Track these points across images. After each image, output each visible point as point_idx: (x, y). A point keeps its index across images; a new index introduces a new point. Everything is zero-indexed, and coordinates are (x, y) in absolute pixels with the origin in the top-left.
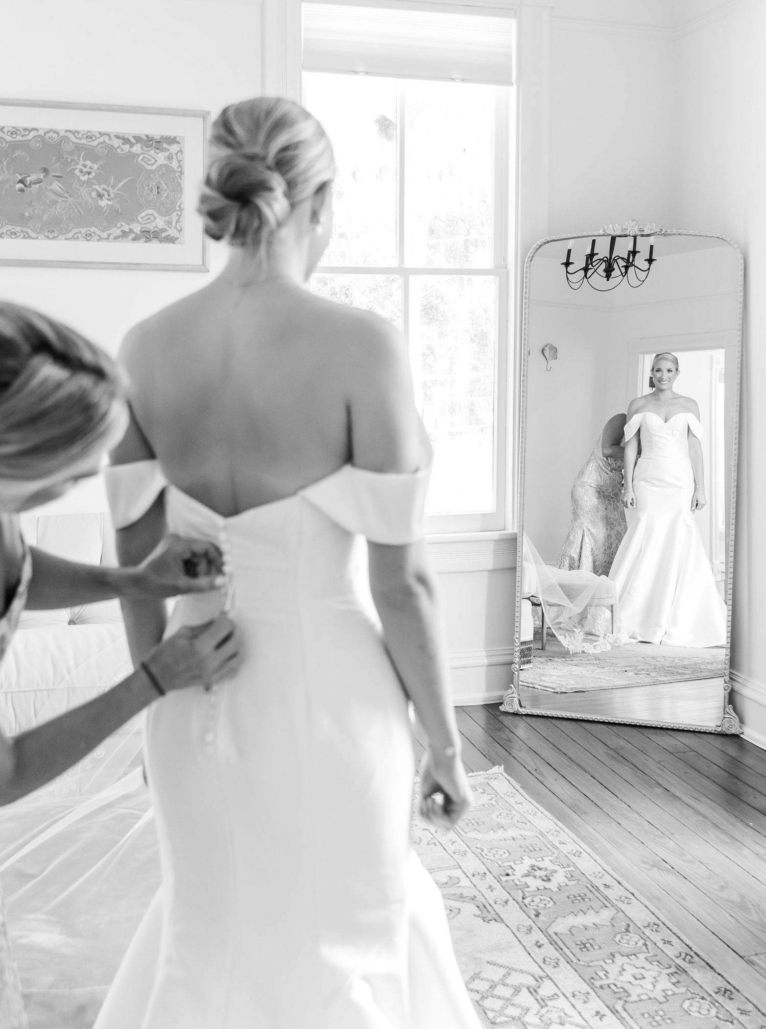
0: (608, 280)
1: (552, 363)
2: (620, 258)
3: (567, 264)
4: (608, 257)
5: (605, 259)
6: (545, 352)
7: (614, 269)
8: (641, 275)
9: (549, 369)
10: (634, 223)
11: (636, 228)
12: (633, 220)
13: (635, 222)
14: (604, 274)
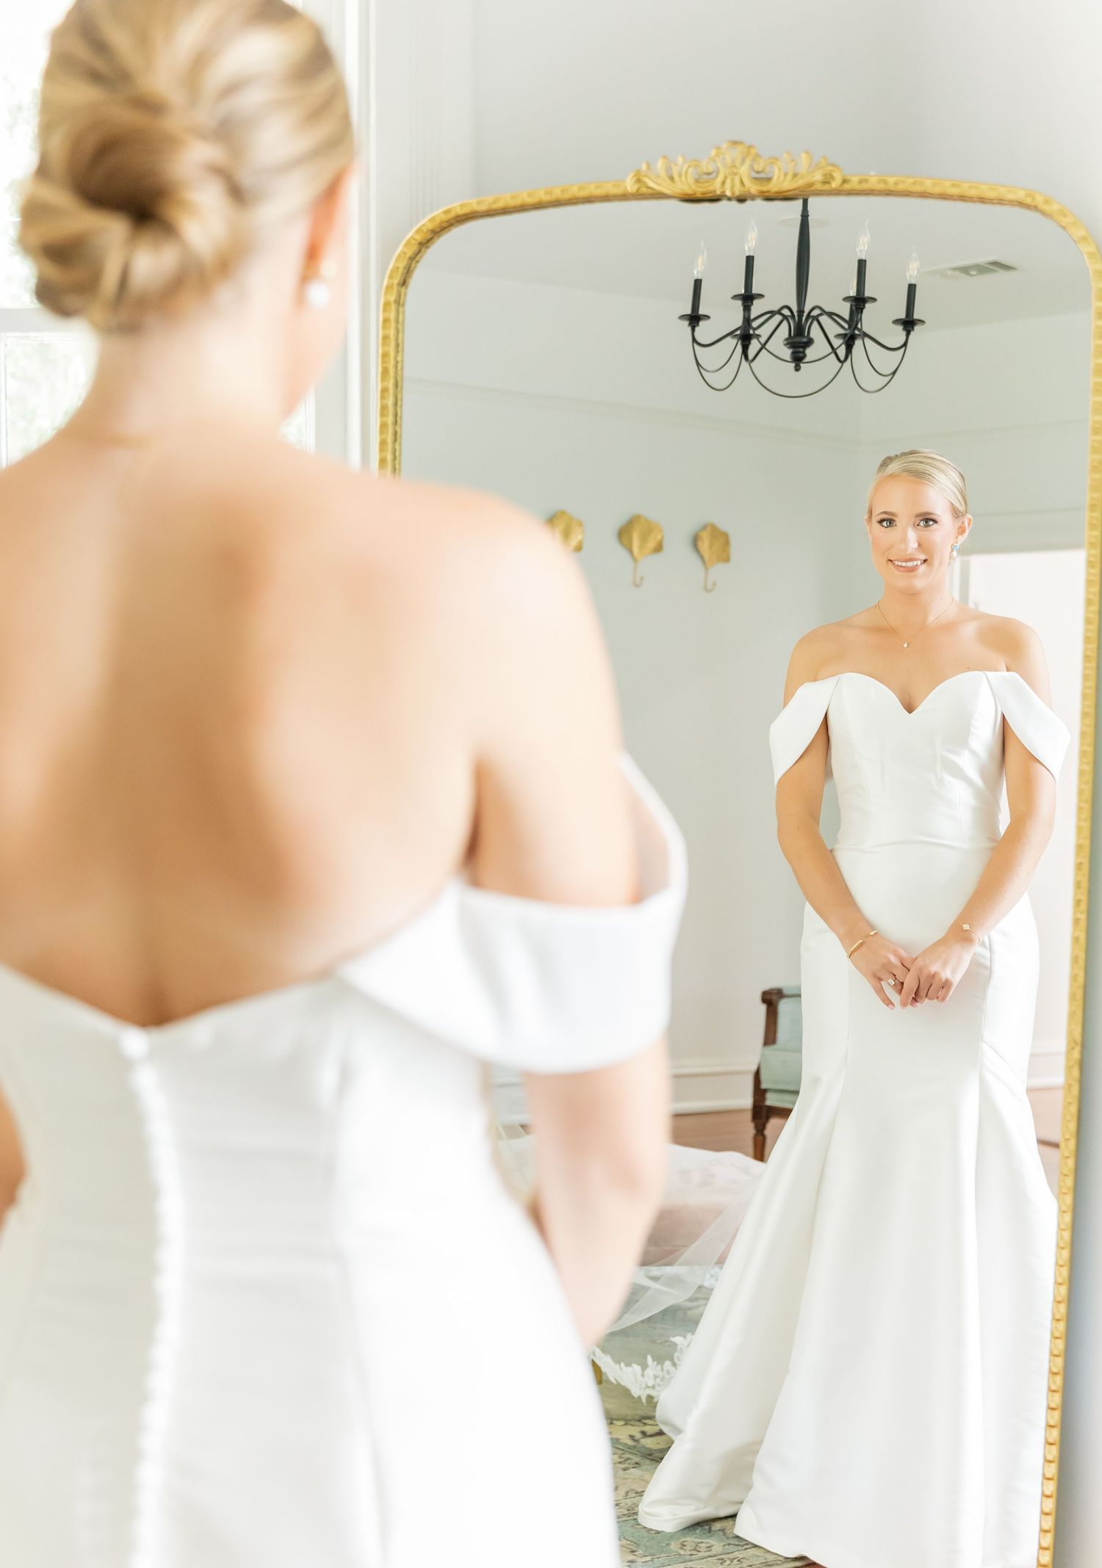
0: (797, 369)
1: (718, 571)
2: (823, 312)
3: (694, 319)
4: (795, 309)
5: (786, 312)
6: (700, 544)
7: (810, 342)
8: (886, 361)
9: (710, 586)
10: (737, 153)
11: (744, 170)
12: (735, 143)
13: (739, 148)
14: (787, 353)
